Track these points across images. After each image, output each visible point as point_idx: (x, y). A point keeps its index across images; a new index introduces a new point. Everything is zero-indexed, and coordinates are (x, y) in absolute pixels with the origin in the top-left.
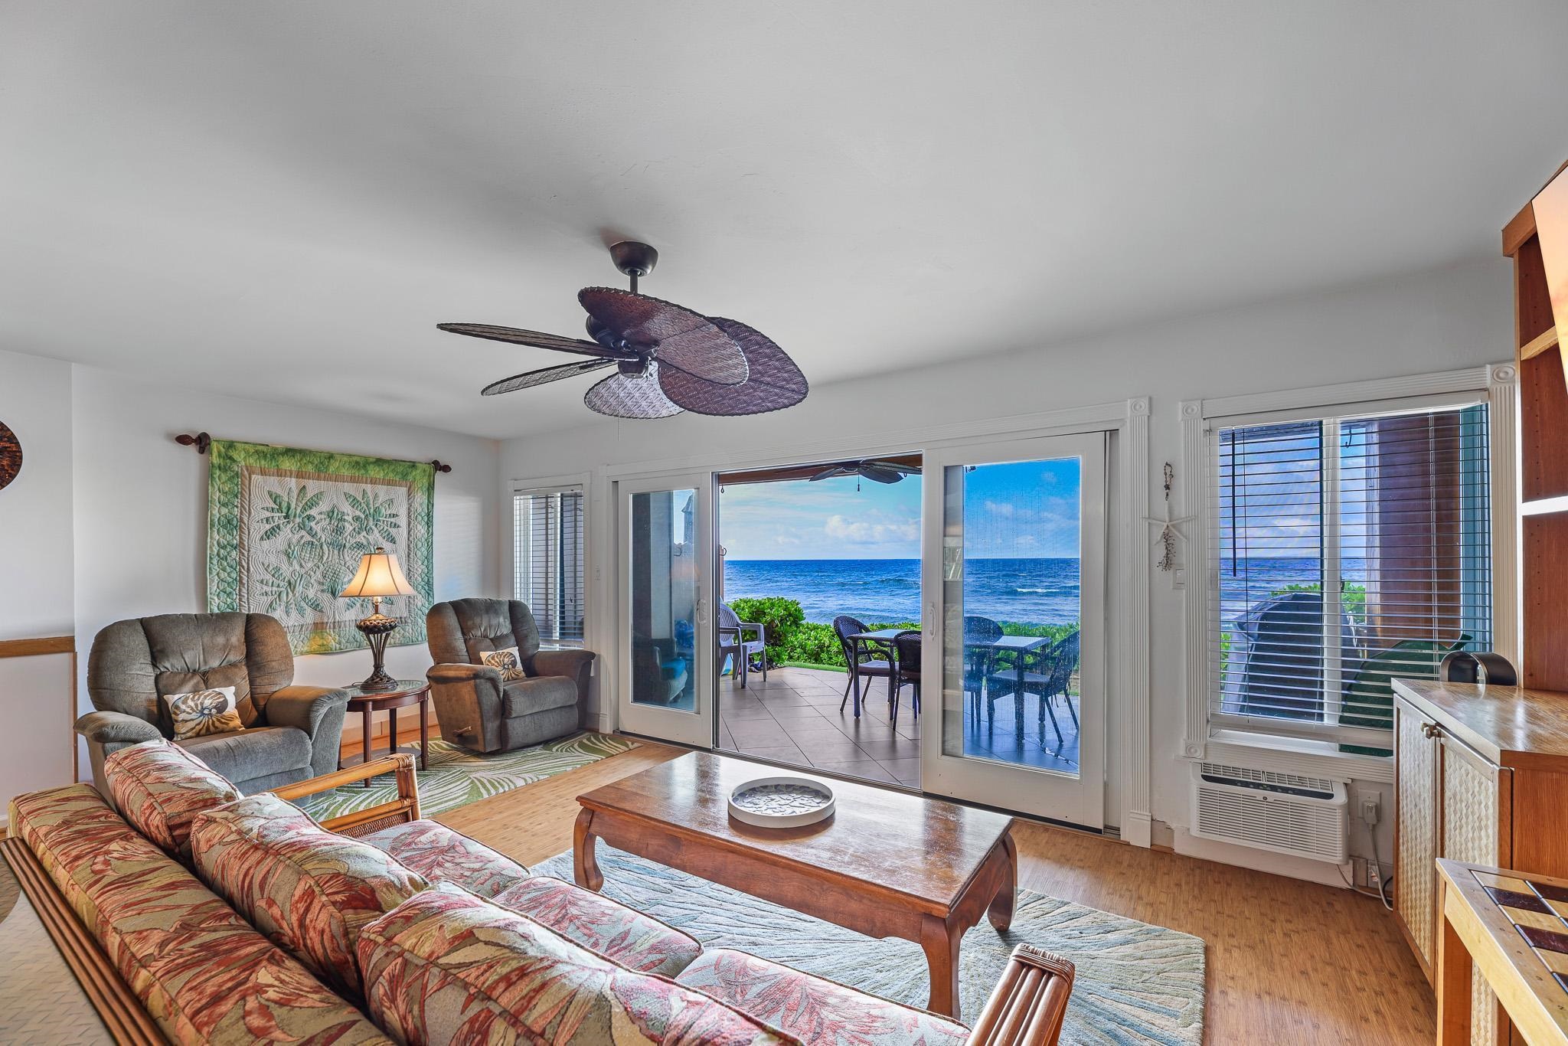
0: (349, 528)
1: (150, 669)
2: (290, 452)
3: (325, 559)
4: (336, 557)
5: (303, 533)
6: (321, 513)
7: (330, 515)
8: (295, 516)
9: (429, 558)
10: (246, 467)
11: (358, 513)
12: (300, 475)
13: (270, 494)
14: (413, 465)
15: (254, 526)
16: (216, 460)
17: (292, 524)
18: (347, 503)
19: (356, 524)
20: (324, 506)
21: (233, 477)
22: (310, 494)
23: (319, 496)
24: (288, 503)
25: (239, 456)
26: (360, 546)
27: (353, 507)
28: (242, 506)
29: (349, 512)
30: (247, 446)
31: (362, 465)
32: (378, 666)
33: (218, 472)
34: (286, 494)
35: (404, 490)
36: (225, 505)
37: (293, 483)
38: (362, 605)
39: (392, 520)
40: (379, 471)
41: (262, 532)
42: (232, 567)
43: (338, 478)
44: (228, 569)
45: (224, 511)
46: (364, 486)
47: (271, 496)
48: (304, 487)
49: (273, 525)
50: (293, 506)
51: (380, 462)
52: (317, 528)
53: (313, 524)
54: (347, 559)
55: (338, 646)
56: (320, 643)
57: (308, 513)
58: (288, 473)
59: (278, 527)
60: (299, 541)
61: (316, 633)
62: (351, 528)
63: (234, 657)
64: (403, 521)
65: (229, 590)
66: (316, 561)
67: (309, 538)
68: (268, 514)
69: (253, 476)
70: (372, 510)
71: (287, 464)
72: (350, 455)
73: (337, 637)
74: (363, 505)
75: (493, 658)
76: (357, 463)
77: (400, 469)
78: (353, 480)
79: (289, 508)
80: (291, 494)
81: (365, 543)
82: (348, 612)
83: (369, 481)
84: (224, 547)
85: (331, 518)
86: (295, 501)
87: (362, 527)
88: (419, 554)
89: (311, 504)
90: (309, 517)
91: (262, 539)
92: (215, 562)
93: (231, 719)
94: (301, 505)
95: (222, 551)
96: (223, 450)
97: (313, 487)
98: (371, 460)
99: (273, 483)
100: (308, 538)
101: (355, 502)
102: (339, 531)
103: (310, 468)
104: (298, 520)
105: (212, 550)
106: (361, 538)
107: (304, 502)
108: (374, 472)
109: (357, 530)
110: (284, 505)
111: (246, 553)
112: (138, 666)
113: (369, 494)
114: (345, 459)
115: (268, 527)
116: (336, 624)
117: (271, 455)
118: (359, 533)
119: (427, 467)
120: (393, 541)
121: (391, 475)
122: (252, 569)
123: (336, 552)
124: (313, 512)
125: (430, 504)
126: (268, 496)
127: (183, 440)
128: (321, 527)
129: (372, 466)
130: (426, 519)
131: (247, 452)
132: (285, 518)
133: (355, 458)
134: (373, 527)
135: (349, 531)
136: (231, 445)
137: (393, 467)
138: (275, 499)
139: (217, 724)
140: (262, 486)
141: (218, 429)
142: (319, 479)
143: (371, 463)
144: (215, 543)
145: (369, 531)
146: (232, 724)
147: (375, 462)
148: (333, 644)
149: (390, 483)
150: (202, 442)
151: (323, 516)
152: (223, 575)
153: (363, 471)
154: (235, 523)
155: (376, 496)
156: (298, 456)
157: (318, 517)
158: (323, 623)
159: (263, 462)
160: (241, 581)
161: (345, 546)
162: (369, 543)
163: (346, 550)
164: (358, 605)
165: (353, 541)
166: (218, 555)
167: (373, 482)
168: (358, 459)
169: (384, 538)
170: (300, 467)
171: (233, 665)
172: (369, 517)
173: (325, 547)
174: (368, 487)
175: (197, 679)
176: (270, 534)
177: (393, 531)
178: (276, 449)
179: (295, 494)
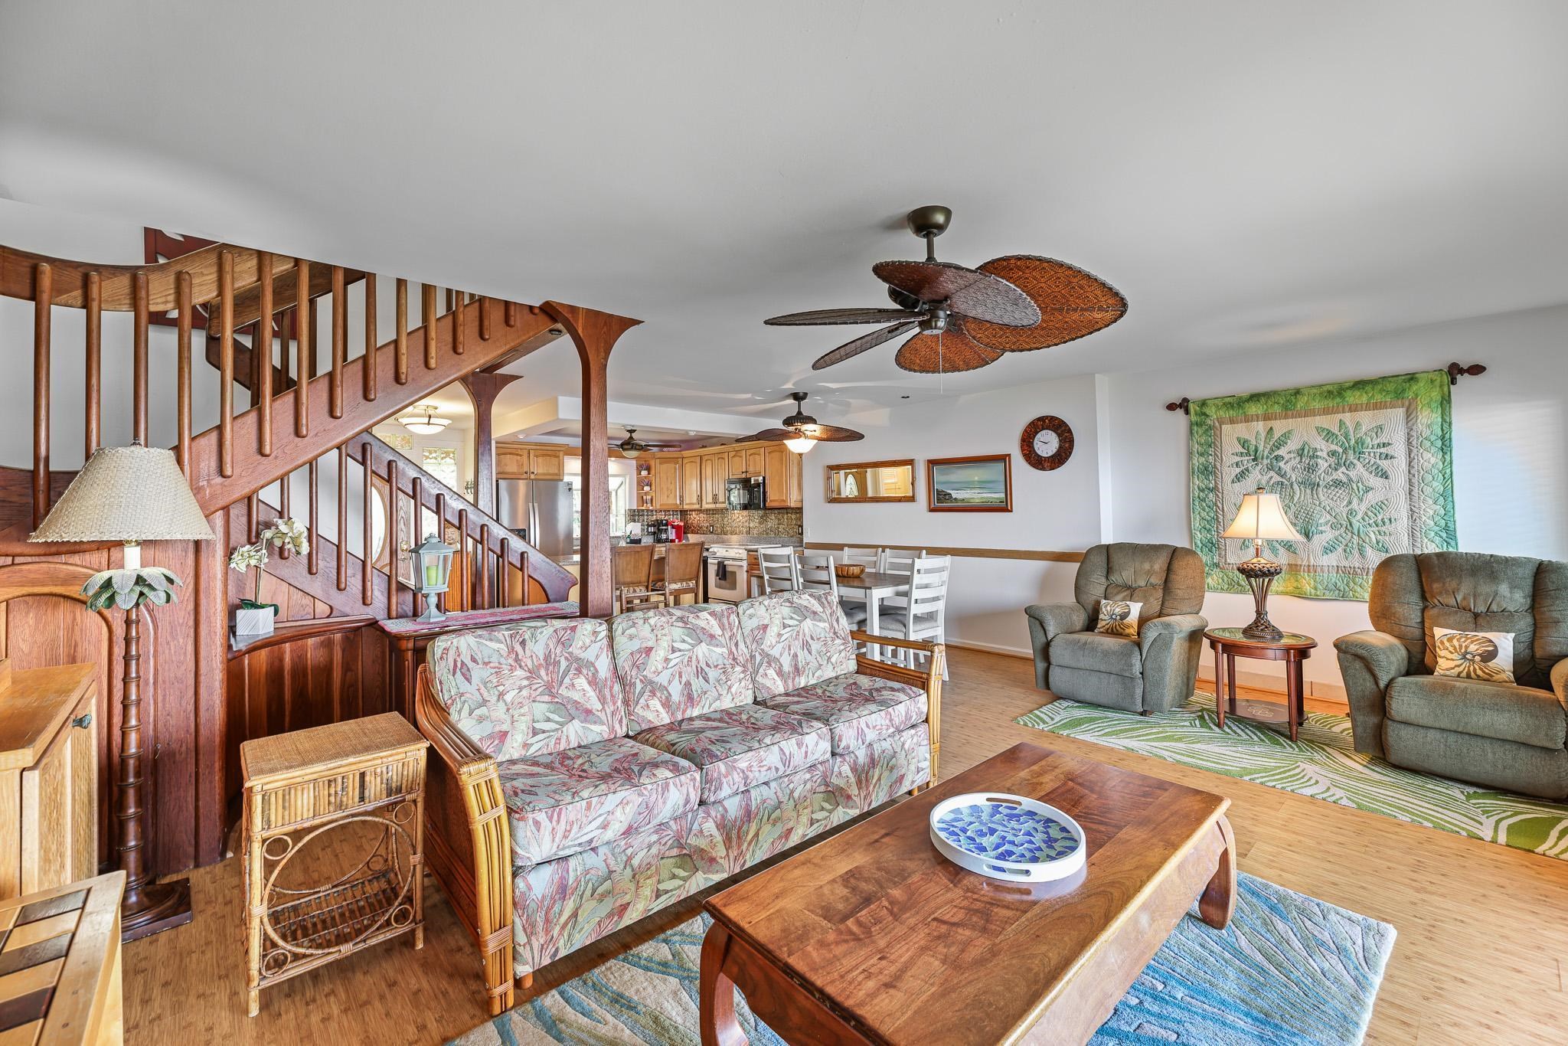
0: (1323, 465)
1: (1104, 580)
2: (1255, 397)
3: (1296, 499)
4: (1309, 496)
5: (1272, 473)
6: (1290, 452)
7: (1300, 453)
8: (1262, 458)
9: (1447, 495)
10: (1218, 419)
11: (1334, 447)
12: (1267, 417)
13: (1239, 440)
14: (1412, 378)
15: (1226, 470)
16: (1194, 418)
17: (1260, 466)
18: (1320, 438)
19: (1332, 461)
20: (1293, 445)
21: (1207, 430)
22: (1277, 435)
23: (1287, 436)
24: (1256, 446)
25: (1211, 411)
26: (1338, 484)
27: (1327, 441)
28: (1215, 454)
29: (1323, 447)
30: (1216, 401)
31: (1336, 394)
32: (1260, 612)
33: (1195, 428)
34: (1254, 437)
35: (1400, 412)
36: (1202, 455)
37: (1260, 426)
38: (1345, 551)
39: (1383, 450)
40: (1361, 395)
41: (1234, 475)
42: (1209, 507)
43: (1309, 413)
44: (1207, 509)
45: (1202, 460)
46: (1340, 416)
47: (1239, 442)
48: (1271, 428)
49: (1242, 468)
50: (1261, 448)
51: (1360, 385)
52: (1286, 468)
53: (1281, 464)
54: (1322, 498)
55: (1313, 591)
56: (1295, 585)
57: (1276, 454)
58: (1255, 417)
59: (1247, 470)
60: (1268, 482)
61: (1292, 575)
62: (1326, 465)
63: (1154, 580)
64: (1399, 449)
65: (1208, 526)
66: (1287, 502)
67: (1280, 479)
68: (1238, 459)
69: (1223, 426)
70: (1352, 442)
71: (1253, 409)
72: (1321, 386)
73: (1312, 582)
74: (1340, 437)
75: (1450, 640)
76: (1330, 392)
77: (1391, 387)
78: (1326, 411)
79: (1256, 450)
80: (1259, 437)
81: (1345, 480)
82: (1325, 556)
83: (1347, 409)
84: (1202, 491)
85: (1301, 456)
86: (1262, 444)
87: (1339, 461)
88: (1428, 490)
89: (1278, 445)
90: (1278, 458)
91: (1233, 482)
92: (1197, 503)
93: (1128, 627)
94: (1269, 447)
95: (1201, 494)
96: (1198, 408)
97: (1280, 427)
98: (1347, 385)
99: (1241, 430)
100: (1278, 478)
101: (1329, 435)
102: (1311, 469)
103: (1277, 409)
104: (1265, 462)
105: (1193, 493)
106: (1340, 475)
107: (1271, 443)
108: (1352, 398)
109: (1333, 466)
110: (1252, 448)
111: (1220, 495)
112: (1096, 576)
113: (1348, 424)
114: (1315, 391)
115: (1238, 470)
116: (1311, 568)
117: (1238, 405)
118: (1336, 470)
119: (1436, 377)
120: (1385, 475)
121: (1378, 398)
122: (1225, 508)
123: (1309, 491)
124: (1281, 452)
125: (1446, 423)
126: (1236, 442)
127: (1171, 407)
128: (1290, 466)
129: (1349, 393)
130: (1439, 443)
131: (1217, 406)
132: (1254, 460)
133: (1325, 388)
134: (1355, 461)
135: (1323, 469)
136: (1203, 403)
137: (1380, 387)
138: (1244, 443)
139: (1118, 627)
140: (1231, 434)
141: (1194, 393)
142: (1286, 417)
143: (1347, 389)
144: (1196, 487)
145: (1349, 466)
146: (1127, 631)
147: (1353, 386)
148: (1308, 589)
149: (1377, 406)
150: (1184, 405)
151: (1292, 455)
152: (1203, 514)
153: (1338, 400)
154: (1210, 469)
155: (1358, 425)
156: (1263, 400)
157: (1287, 457)
158: (1296, 565)
159: (1231, 412)
160: (1217, 519)
161: (1318, 485)
162: (1350, 480)
163: (1320, 489)
164: (1340, 550)
165: (1329, 479)
166: (1199, 497)
167: (1353, 409)
168: (1330, 388)
169: (1371, 473)
170: (1267, 410)
171: (1154, 586)
172: (1349, 450)
173: (1296, 486)
174: (1347, 417)
175: (1128, 592)
176: (1240, 477)
177: (1384, 464)
178: (1240, 398)
179: (1263, 435)
